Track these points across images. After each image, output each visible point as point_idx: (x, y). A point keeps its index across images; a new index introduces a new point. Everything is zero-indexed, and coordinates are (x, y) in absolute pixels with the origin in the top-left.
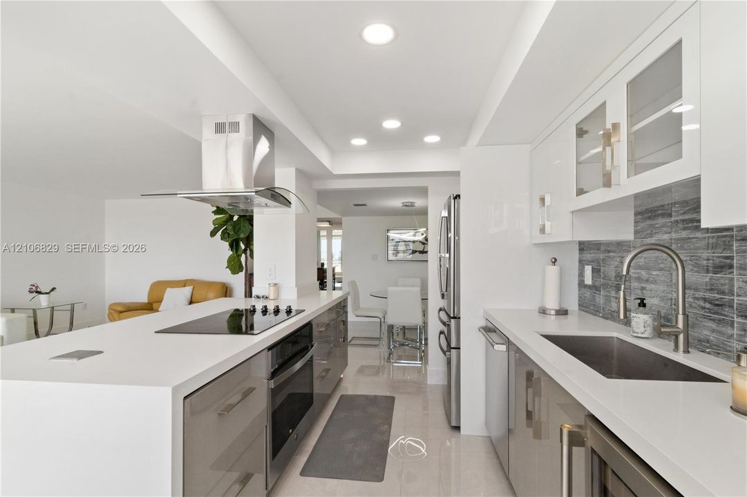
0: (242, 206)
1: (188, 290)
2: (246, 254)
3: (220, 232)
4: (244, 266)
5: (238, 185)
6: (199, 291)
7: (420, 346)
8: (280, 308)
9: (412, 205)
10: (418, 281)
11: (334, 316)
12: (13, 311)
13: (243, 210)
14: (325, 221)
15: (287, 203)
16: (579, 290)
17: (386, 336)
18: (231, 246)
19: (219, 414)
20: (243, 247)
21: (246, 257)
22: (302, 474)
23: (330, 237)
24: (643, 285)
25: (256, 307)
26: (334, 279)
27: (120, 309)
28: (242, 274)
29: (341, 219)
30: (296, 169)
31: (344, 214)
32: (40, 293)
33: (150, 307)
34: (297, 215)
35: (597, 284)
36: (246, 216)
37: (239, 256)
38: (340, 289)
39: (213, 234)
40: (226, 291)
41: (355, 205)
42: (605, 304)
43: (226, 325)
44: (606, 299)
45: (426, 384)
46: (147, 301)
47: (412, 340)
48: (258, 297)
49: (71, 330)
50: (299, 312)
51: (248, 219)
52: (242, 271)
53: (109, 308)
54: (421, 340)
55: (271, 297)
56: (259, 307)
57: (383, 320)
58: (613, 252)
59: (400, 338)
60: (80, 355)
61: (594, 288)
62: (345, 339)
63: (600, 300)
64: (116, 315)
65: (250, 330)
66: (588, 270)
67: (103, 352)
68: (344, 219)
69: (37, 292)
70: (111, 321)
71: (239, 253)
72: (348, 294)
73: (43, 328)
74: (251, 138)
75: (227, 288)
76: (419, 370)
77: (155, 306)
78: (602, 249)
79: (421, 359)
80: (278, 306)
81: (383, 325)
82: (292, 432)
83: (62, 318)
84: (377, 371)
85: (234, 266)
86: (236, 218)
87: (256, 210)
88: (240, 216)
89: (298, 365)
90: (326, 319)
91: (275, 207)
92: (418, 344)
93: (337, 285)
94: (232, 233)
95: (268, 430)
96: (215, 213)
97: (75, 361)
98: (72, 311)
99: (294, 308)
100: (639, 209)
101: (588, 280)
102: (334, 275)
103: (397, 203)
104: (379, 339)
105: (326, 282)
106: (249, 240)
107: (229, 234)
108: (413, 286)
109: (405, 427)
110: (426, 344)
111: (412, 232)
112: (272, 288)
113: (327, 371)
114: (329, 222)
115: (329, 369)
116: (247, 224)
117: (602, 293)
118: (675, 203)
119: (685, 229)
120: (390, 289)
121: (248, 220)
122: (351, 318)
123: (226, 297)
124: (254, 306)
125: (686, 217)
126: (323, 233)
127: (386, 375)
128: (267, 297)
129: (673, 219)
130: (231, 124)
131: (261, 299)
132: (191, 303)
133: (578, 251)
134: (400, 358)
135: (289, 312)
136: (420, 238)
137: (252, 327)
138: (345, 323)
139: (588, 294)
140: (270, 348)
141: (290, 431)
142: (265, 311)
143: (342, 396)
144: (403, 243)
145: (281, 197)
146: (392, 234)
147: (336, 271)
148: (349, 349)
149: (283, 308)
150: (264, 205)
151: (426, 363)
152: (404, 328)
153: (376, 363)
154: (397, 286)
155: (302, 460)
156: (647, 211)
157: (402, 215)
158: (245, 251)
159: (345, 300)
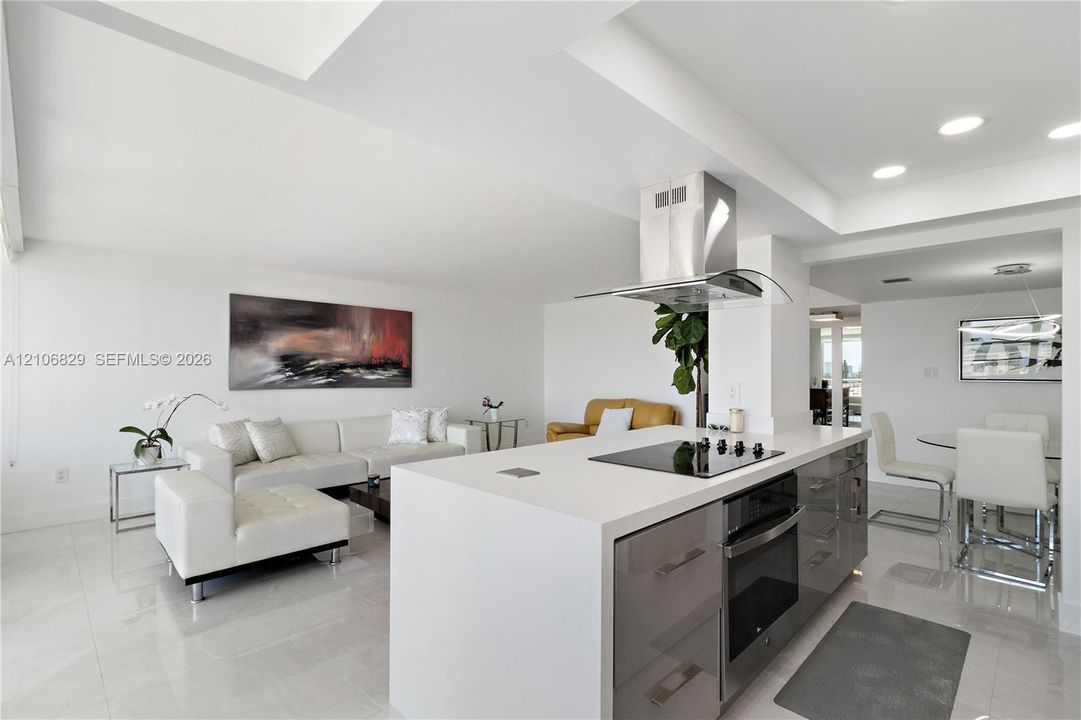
0: (693, 301)
1: (627, 413)
2: (698, 366)
3: (664, 338)
4: (696, 382)
5: (687, 272)
6: (641, 414)
7: (1042, 553)
8: (744, 445)
9: (1022, 269)
10: (1042, 423)
11: (841, 467)
12: (471, 423)
13: (694, 305)
14: (828, 313)
15: (757, 290)
17: (955, 518)
18: (679, 355)
19: (657, 573)
20: (694, 355)
21: (699, 371)
22: (779, 700)
23: (838, 338)
25: (710, 441)
26: (847, 409)
27: (558, 430)
28: (693, 395)
29: (860, 306)
30: (773, 236)
31: (865, 300)
32: (491, 406)
33: (586, 430)
34: (774, 307)
36: (698, 313)
37: (689, 369)
38: (857, 425)
39: (656, 339)
40: (674, 417)
41: (886, 282)
43: (672, 461)
45: (1056, 631)
46: (583, 423)
47: (1023, 538)
48: (714, 427)
49: (515, 446)
50: (776, 454)
51: (702, 317)
52: (693, 390)
53: (548, 428)
54: (1044, 542)
55: (734, 429)
56: (714, 442)
57: (947, 488)
59: (992, 527)
60: (521, 473)
62: (861, 510)
64: (554, 436)
65: (704, 471)
67: (538, 473)
68: (865, 308)
69: (489, 406)
70: (549, 441)
71: (689, 365)
72: (869, 433)
73: (493, 443)
74: (702, 205)
75: (675, 412)
76: (1040, 600)
77: (592, 429)
79: (1046, 577)
80: (741, 443)
81: (946, 497)
82: (761, 632)
83: (508, 433)
84: (934, 579)
85: (684, 383)
86: (685, 317)
87: (712, 305)
88: (691, 315)
89: (772, 534)
90: (825, 471)
91: (737, 298)
92: (1038, 547)
93: (852, 418)
94: (679, 338)
95: (723, 614)
96: (659, 311)
97: (515, 478)
98: (516, 428)
99: (767, 448)
102: (846, 402)
103: (984, 269)
104: (939, 522)
105: (830, 413)
106: (702, 347)
107: (675, 339)
108: (1026, 429)
109: (992, 696)
110: (1058, 550)
111: (1024, 324)
112: (735, 417)
113: (826, 555)
114: (837, 313)
115: (830, 554)
116: (700, 325)
120: (961, 431)
121: (700, 318)
122: (875, 475)
123: (673, 424)
124: (707, 439)
126: (826, 332)
127: (953, 590)
128: (727, 429)
130: (675, 192)
131: (719, 430)
132: (631, 428)
134: (989, 567)
135: (758, 452)
136: (1048, 333)
137: (706, 469)
138: (861, 482)
140: (727, 500)
141: (759, 630)
142: (722, 449)
143: (853, 604)
144: (1002, 345)
145: (746, 284)
146: (971, 330)
147: (851, 395)
148: (870, 528)
149: (749, 445)
150: (721, 296)
151: (1058, 587)
152: (1000, 511)
153: (934, 565)
154: (984, 427)
155: (780, 681)
157: (992, 292)
158: (697, 362)
159: (864, 443)
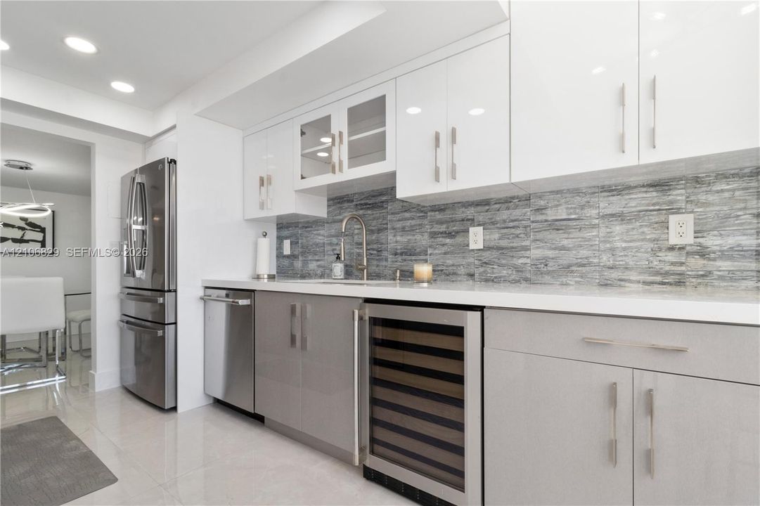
16: (277, 261)
24: (334, 247)
35: (296, 253)
42: (303, 267)
44: (304, 263)
58: (309, 227)
61: (293, 257)
63: (298, 264)
66: (287, 243)
78: (300, 226)
100: (331, 197)
101: (287, 250)
117: (300, 258)
118: (356, 193)
119: (362, 209)
125: (363, 202)
129: (354, 203)
133: (276, 230)
139: (286, 262)
156: (336, 198)
